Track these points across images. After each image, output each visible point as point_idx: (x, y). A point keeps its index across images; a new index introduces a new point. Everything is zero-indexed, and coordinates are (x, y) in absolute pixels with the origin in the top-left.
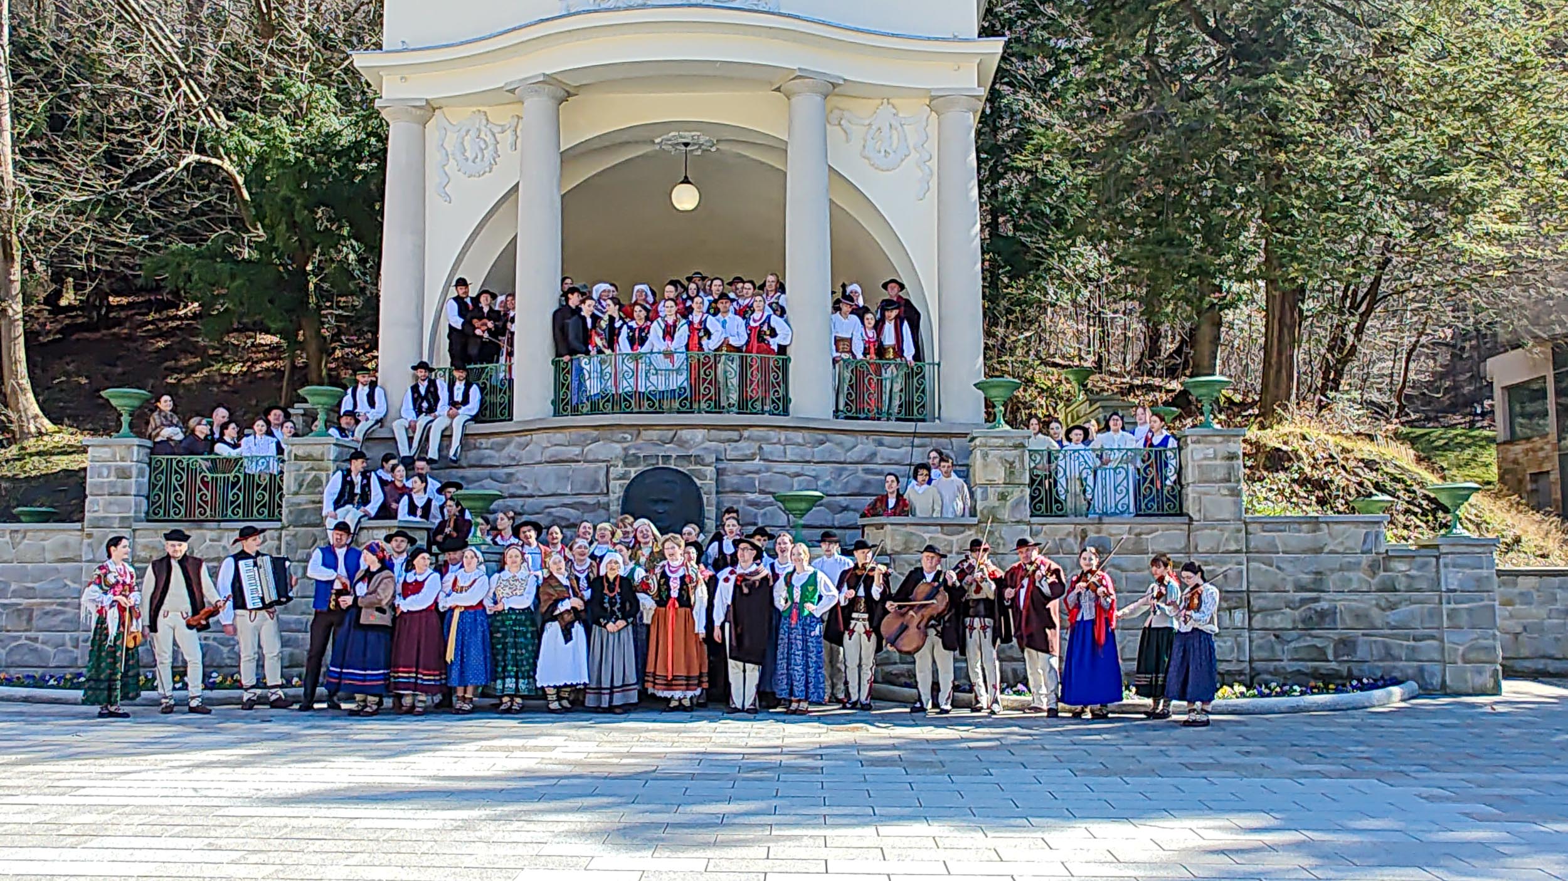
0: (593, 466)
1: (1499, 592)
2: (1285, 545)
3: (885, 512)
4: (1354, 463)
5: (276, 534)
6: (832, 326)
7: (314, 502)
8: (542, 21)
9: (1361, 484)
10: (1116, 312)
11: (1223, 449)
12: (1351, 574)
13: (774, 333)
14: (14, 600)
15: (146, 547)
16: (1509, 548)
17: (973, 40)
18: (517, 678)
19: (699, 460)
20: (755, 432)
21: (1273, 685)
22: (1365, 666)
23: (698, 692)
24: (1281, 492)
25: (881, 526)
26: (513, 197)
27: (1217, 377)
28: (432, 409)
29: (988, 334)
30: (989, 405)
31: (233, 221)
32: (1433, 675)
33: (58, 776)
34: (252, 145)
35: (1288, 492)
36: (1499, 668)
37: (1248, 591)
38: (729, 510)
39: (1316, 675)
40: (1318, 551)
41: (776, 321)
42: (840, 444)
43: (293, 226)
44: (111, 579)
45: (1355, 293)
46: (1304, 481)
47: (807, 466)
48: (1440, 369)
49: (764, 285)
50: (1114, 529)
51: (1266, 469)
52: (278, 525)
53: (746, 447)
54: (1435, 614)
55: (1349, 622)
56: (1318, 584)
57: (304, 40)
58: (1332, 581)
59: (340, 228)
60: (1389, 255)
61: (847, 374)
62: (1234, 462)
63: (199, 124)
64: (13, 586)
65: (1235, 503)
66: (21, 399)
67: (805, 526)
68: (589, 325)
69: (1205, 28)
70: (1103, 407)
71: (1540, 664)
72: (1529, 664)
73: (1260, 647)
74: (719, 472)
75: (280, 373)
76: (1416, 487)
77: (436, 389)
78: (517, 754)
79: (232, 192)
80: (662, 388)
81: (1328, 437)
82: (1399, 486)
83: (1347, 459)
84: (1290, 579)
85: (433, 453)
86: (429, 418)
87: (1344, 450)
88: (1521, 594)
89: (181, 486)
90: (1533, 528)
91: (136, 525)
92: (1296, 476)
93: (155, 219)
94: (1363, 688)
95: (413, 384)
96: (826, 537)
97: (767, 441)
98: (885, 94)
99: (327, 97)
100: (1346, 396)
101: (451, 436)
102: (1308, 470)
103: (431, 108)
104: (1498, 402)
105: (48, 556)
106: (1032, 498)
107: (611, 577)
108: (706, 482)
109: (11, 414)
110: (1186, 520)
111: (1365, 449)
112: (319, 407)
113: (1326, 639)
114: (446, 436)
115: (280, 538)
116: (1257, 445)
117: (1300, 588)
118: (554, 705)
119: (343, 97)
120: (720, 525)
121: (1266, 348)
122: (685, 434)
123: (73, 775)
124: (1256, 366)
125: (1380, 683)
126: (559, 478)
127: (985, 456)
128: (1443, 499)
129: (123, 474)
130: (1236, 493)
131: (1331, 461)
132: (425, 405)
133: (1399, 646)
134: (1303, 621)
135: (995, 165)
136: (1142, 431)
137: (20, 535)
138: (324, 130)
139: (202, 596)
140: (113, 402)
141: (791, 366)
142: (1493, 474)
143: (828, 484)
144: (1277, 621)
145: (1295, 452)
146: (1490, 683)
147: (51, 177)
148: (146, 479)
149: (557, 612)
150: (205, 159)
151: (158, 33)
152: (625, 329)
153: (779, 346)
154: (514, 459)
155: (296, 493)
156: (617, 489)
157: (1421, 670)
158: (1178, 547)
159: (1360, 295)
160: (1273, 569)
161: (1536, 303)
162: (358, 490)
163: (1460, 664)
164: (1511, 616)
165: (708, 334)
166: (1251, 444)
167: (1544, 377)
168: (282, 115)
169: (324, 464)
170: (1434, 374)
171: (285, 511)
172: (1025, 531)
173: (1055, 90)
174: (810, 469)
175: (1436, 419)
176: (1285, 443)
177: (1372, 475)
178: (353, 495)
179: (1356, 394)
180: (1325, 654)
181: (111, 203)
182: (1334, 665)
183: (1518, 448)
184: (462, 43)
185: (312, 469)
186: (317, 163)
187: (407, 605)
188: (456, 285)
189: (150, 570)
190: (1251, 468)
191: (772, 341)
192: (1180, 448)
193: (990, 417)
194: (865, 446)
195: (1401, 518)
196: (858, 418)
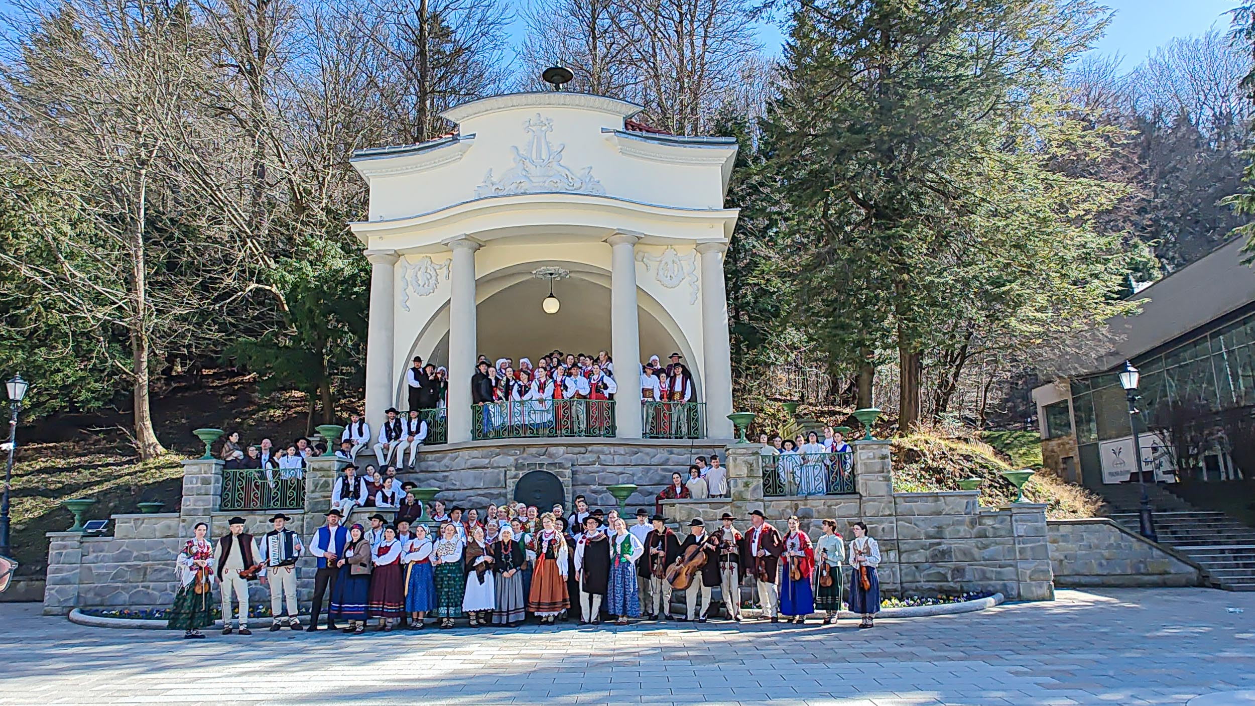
0: (496, 470)
1: (1049, 534)
2: (919, 510)
3: (675, 496)
4: (957, 457)
5: (300, 517)
6: (640, 382)
7: (324, 497)
8: (464, 203)
9: (962, 470)
10: (811, 367)
11: (879, 453)
12: (958, 528)
13: (606, 387)
14: (135, 563)
15: (219, 527)
16: (1053, 507)
17: (720, 210)
18: (448, 606)
19: (561, 466)
20: (595, 448)
21: (916, 597)
22: (971, 584)
23: (563, 611)
24: (915, 476)
25: (673, 505)
26: (447, 308)
27: (873, 409)
28: (398, 437)
29: (735, 382)
30: (737, 429)
31: (278, 323)
32: (1012, 589)
33: (155, 682)
34: (290, 278)
35: (919, 475)
36: (1052, 583)
37: (898, 539)
38: (579, 497)
39: (941, 590)
40: (939, 513)
41: (607, 380)
42: (647, 454)
43: (314, 326)
44: (194, 550)
45: (952, 353)
46: (928, 469)
47: (627, 468)
48: (1004, 396)
49: (598, 358)
50: (815, 503)
51: (905, 462)
52: (302, 511)
53: (590, 457)
54: (1012, 551)
55: (960, 558)
56: (939, 534)
57: (322, 215)
58: (947, 532)
59: (343, 326)
60: (971, 330)
61: (651, 411)
62: (886, 460)
63: (258, 266)
64: (135, 554)
65: (887, 485)
66: (146, 433)
67: (627, 505)
68: (494, 384)
69: (857, 199)
70: (805, 426)
71: (1077, 579)
72: (1069, 580)
73: (906, 575)
74: (574, 473)
75: (306, 414)
76: (995, 471)
77: (400, 424)
78: (449, 657)
79: (278, 306)
80: (538, 421)
81: (942, 442)
82: (985, 471)
83: (952, 455)
84: (923, 531)
85: (399, 465)
86: (397, 442)
87: (951, 449)
88: (1062, 536)
89: (242, 488)
90: (1066, 494)
91: (213, 514)
92: (923, 466)
93: (230, 322)
94: (969, 598)
95: (386, 421)
96: (641, 513)
97: (603, 453)
98: (670, 242)
99: (335, 248)
100: (951, 415)
101: (409, 454)
102: (930, 462)
103: (398, 255)
104: (1041, 416)
105: (157, 534)
106: (764, 485)
107: (506, 541)
108: (566, 479)
109: (138, 443)
110: (858, 496)
111: (963, 448)
112: (328, 439)
113: (945, 568)
114: (407, 453)
115: (303, 520)
116: (899, 447)
117: (929, 537)
118: (474, 623)
119: (346, 249)
120: (575, 506)
121: (902, 387)
122: (552, 450)
123: (165, 681)
124: (896, 398)
125: (981, 595)
126: (475, 478)
127: (735, 460)
128: (1012, 479)
129: (206, 481)
130: (888, 479)
131: (943, 456)
132: (394, 434)
133: (991, 571)
134: (932, 557)
135: (736, 282)
136: (829, 442)
137: (140, 522)
138: (333, 267)
139: (252, 558)
140: (201, 437)
141: (616, 407)
142: (1040, 459)
143: (640, 478)
144: (916, 557)
145: (921, 451)
146: (1047, 593)
147: (167, 299)
148: (220, 485)
149: (475, 565)
150: (260, 286)
151: (234, 212)
152: (516, 386)
153: (610, 394)
154: (447, 467)
155: (313, 492)
156: (511, 484)
157: (1005, 585)
158: (854, 513)
159: (956, 353)
160: (913, 525)
161: (1060, 357)
162: (352, 489)
163: (1028, 581)
164: (1057, 550)
165: (566, 388)
166: (895, 447)
167: (1066, 401)
168: (308, 260)
169: (330, 473)
170: (1001, 400)
171: (306, 503)
172: (760, 506)
173: (770, 236)
174: (629, 470)
175: (1004, 426)
176: (916, 446)
177: (968, 464)
178: (348, 492)
179: (956, 414)
180: (946, 578)
181: (204, 314)
182: (952, 584)
183: (1054, 443)
184: (416, 217)
185: (323, 476)
186: (328, 288)
187: (380, 561)
188: (414, 361)
189: (219, 543)
190: (895, 461)
191: (605, 392)
192: (853, 452)
193: (737, 435)
194: (662, 455)
195: (988, 490)
196: (658, 438)
